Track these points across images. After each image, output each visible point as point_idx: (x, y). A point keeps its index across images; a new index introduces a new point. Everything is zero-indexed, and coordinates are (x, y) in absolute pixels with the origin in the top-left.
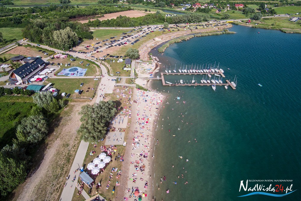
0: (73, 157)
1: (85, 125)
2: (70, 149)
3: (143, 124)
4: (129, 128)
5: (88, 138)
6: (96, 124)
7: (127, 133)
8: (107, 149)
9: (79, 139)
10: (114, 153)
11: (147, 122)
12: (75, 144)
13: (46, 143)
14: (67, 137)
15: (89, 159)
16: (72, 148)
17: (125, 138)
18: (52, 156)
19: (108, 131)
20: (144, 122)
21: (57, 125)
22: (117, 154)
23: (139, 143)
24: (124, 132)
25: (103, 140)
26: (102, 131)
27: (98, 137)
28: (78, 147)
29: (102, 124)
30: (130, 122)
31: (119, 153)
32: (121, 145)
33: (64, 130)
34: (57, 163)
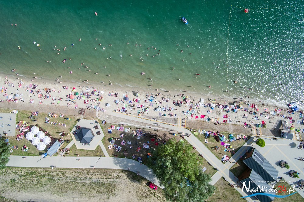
2: (18, 176)
8: (21, 132)
10: (28, 123)
17: (6, 112)
25: (7, 139)
31: (28, 118)
32: (17, 116)
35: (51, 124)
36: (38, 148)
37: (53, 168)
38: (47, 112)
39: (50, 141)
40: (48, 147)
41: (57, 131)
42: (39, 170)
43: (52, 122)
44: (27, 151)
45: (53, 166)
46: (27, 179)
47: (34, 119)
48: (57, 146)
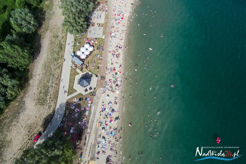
1: (67, 19)
2: (60, 40)
3: (119, 20)
4: (106, 23)
5: (72, 31)
6: (77, 18)
7: (105, 28)
8: (90, 41)
9: (65, 32)
10: (96, 44)
11: (122, 18)
12: (63, 35)
13: (39, 34)
14: (55, 30)
15: (76, 48)
17: (103, 32)
18: (47, 45)
19: (88, 26)
20: (119, 18)
21: (44, 20)
22: (98, 45)
23: (115, 37)
24: (103, 27)
25: (86, 33)
26: (84, 26)
27: (80, 30)
28: (66, 38)
29: (82, 18)
30: (107, 17)
32: (100, 38)
33: (50, 23)
34: (53, 49)
35: (95, 59)
36: (78, 51)
37: (63, 60)
38: (103, 55)
39: (82, 58)
40: (79, 57)
41: (90, 62)
42: (63, 52)
43: (96, 59)
44: (77, 44)
45: (64, 60)
46: (58, 45)
47: (98, 48)
48: (79, 63)
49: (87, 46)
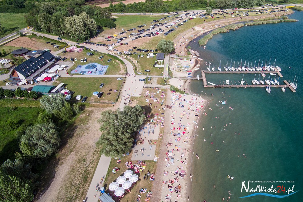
0: (91, 176)
1: (106, 135)
2: (87, 165)
3: (179, 135)
4: (161, 139)
5: (110, 151)
6: (119, 134)
7: (159, 146)
8: (134, 166)
9: (98, 153)
10: (143, 171)
11: (184, 133)
12: (94, 159)
13: (57, 157)
14: (84, 150)
15: (111, 177)
16: (89, 164)
17: (156, 152)
18: (65, 174)
19: (134, 143)
20: (180, 132)
21: (71, 136)
22: (146, 171)
23: (173, 158)
24: (155, 145)
25: (129, 154)
26: (128, 144)
27: (122, 150)
28: (98, 163)
29: (127, 134)
30: (162, 132)
31: (148, 171)
32: (151, 161)
33: (79, 141)
34: (71, 182)
37: (84, 201)
38: (153, 189)
43: (140, 196)
45: (86, 201)
47: (146, 177)
49: (128, 174)
